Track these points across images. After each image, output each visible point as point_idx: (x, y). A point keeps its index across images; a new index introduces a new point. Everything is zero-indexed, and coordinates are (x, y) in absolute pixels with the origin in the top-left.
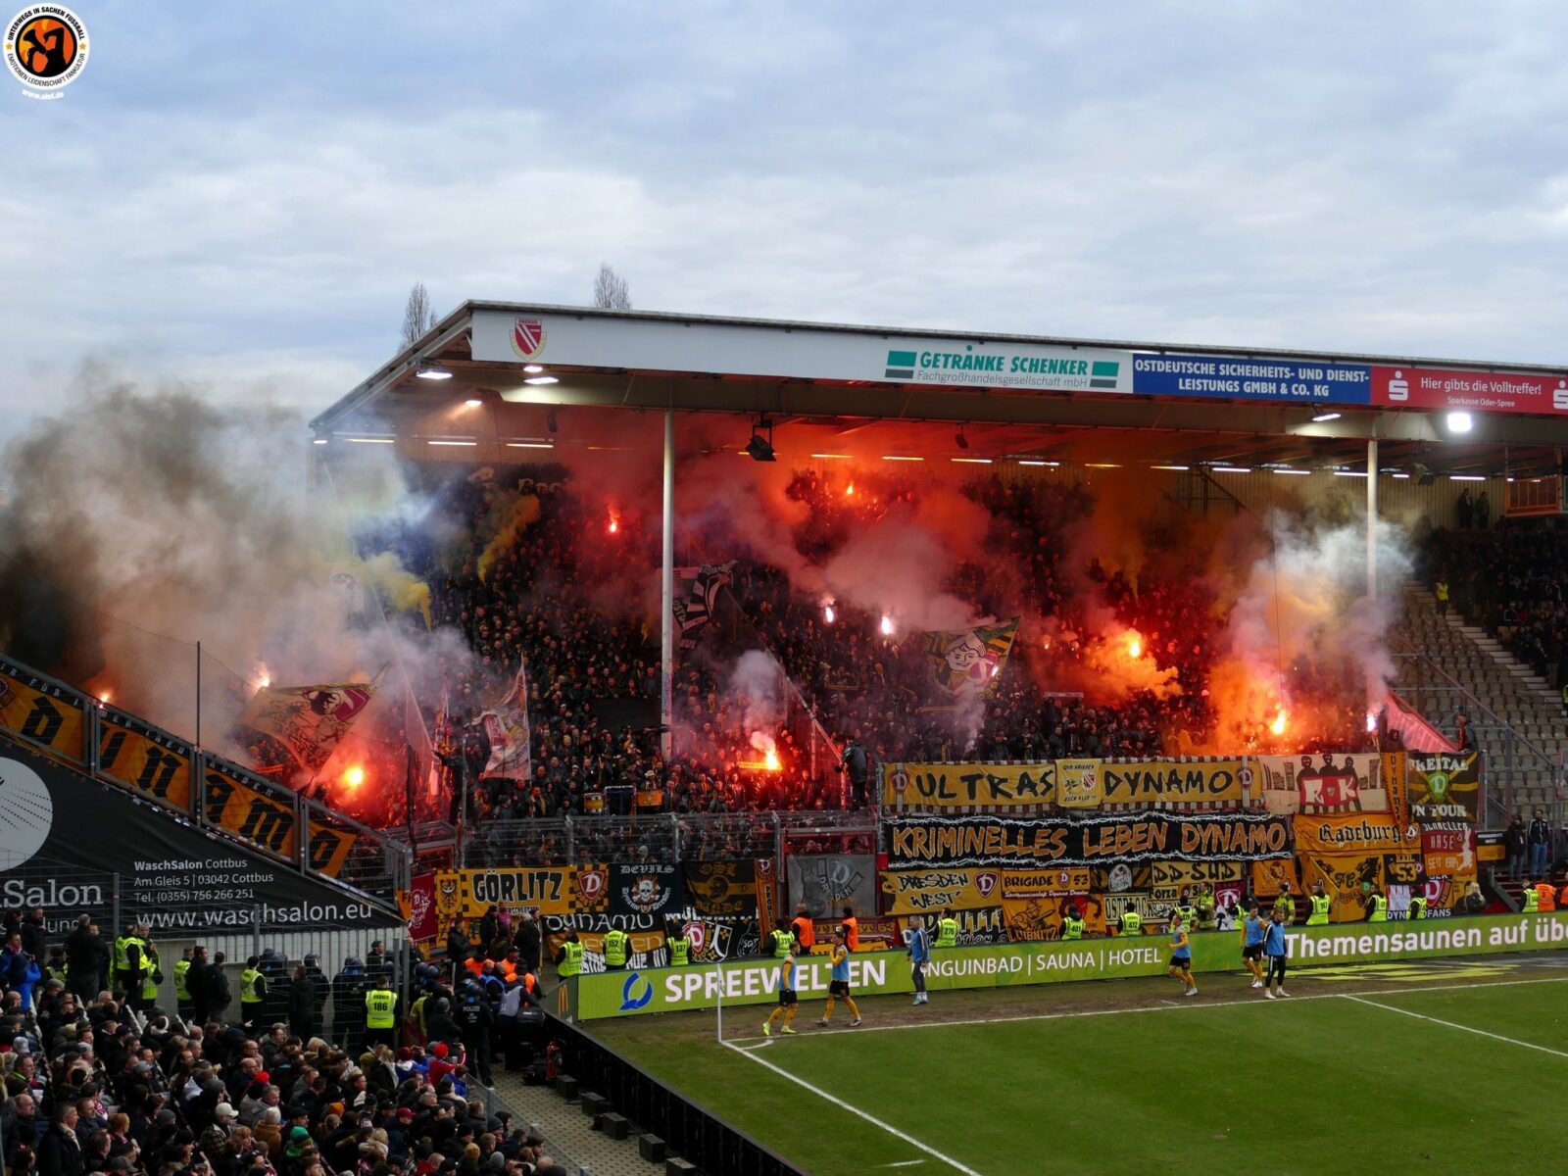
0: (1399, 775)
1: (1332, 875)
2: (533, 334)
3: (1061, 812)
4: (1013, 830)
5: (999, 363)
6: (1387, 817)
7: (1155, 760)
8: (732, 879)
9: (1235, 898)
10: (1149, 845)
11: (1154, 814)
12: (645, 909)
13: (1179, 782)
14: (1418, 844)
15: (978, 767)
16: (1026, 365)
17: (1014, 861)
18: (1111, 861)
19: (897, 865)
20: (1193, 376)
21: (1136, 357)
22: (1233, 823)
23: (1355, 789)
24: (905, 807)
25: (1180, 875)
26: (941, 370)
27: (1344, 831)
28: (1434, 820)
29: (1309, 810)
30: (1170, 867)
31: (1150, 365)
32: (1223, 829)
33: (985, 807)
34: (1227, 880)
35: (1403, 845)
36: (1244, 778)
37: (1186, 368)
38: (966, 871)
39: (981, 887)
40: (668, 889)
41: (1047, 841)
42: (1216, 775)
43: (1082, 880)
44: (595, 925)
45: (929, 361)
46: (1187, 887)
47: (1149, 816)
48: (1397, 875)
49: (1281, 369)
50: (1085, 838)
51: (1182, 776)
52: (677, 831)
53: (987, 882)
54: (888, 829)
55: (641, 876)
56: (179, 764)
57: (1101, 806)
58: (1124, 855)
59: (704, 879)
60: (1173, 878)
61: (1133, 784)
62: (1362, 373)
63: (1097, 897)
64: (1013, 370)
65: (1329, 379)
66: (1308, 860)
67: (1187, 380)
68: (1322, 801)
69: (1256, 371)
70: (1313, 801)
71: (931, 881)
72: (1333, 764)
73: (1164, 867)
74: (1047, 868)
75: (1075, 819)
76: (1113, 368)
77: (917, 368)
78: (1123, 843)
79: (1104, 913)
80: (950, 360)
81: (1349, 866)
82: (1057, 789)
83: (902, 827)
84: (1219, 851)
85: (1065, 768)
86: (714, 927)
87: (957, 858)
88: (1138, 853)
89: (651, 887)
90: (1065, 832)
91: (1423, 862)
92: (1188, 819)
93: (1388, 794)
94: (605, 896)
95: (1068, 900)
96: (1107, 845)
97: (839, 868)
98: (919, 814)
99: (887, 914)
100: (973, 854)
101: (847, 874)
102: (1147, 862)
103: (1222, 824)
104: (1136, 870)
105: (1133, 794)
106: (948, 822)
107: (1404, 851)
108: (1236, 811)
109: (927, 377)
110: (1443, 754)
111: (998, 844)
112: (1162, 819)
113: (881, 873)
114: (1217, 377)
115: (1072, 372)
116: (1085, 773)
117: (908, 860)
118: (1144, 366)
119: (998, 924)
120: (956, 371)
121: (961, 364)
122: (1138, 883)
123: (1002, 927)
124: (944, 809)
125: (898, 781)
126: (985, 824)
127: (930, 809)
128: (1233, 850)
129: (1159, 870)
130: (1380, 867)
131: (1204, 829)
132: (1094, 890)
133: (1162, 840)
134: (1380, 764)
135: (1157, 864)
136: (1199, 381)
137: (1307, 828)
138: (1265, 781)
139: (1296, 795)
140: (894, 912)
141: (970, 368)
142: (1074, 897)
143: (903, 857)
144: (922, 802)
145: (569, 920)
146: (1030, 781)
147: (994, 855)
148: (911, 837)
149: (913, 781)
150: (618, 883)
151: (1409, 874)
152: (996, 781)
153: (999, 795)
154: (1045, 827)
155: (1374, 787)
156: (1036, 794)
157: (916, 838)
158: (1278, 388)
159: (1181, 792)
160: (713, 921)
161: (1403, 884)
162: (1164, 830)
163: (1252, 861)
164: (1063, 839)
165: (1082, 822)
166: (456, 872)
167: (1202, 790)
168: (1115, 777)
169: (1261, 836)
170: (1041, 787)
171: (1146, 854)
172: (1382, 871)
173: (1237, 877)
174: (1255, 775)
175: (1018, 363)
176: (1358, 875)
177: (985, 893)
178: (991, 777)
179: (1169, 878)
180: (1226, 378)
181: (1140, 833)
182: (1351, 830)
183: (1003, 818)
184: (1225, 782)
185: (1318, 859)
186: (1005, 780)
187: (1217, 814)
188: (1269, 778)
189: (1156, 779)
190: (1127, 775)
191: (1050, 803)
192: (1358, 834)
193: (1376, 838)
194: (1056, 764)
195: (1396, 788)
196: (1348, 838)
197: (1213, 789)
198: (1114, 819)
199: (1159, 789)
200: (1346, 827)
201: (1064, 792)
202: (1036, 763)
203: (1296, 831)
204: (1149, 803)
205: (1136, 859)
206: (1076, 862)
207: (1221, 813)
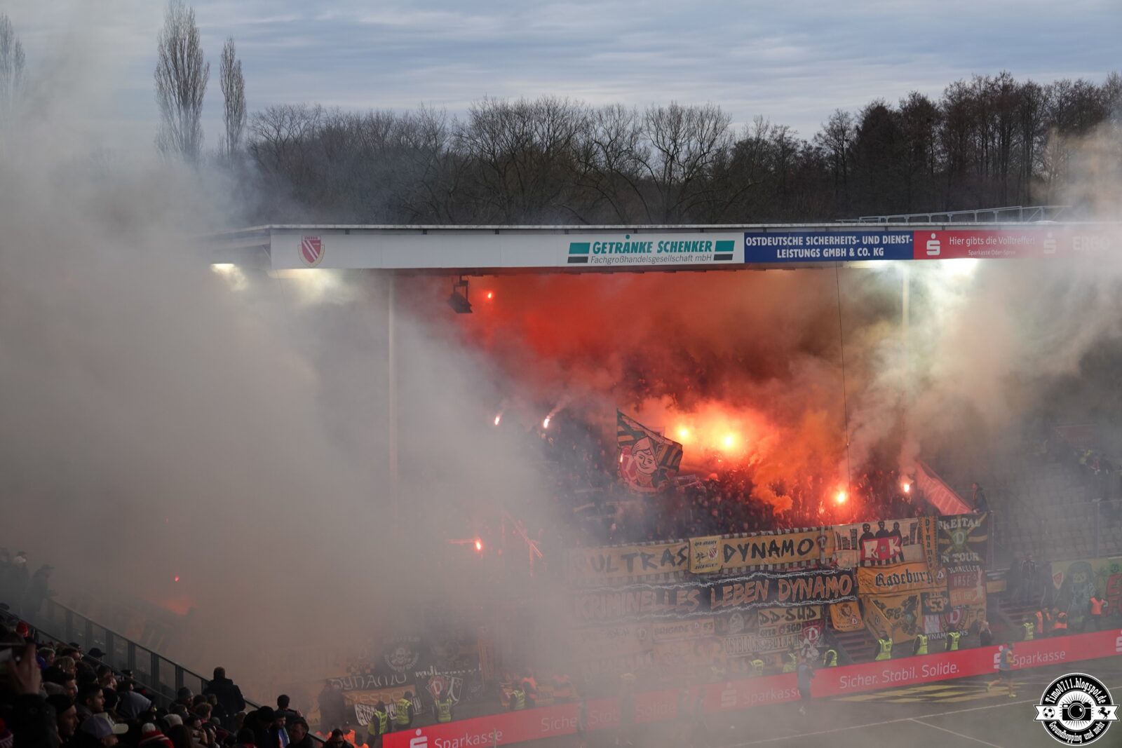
0: (931, 533)
1: (885, 610)
2: (314, 246)
3: (693, 577)
4: (660, 593)
5: (649, 247)
6: (922, 564)
7: (759, 535)
8: (462, 643)
9: (816, 632)
10: (756, 597)
11: (760, 574)
12: (401, 669)
13: (777, 549)
14: (945, 583)
15: (635, 548)
16: (668, 247)
17: (661, 616)
18: (730, 611)
19: (579, 624)
20: (788, 247)
21: (746, 236)
22: (814, 577)
23: (900, 546)
24: (584, 581)
25: (778, 618)
26: (608, 255)
27: (893, 577)
28: (956, 565)
29: (868, 563)
30: (771, 612)
31: (757, 241)
32: (807, 582)
33: (639, 577)
34: (810, 619)
35: (935, 585)
37: (783, 242)
38: (627, 625)
39: (638, 637)
40: (417, 654)
41: (685, 599)
42: (803, 542)
43: (709, 626)
44: (366, 684)
45: (599, 249)
46: (783, 627)
47: (756, 576)
48: (931, 607)
49: (850, 237)
50: (713, 595)
51: (779, 545)
53: (643, 633)
54: (571, 598)
55: (397, 644)
57: (721, 571)
58: (739, 606)
59: (442, 644)
60: (773, 621)
61: (744, 553)
62: (908, 237)
63: (720, 638)
64: (659, 252)
65: (884, 242)
66: (869, 601)
67: (783, 251)
68: (877, 557)
69: (832, 240)
70: (870, 556)
72: (885, 529)
73: (767, 613)
74: (685, 619)
75: (703, 582)
76: (730, 245)
77: (591, 254)
78: (737, 597)
79: (724, 650)
80: (614, 246)
81: (896, 603)
82: (689, 560)
84: (805, 598)
85: (696, 544)
86: (450, 679)
87: (621, 616)
88: (748, 604)
89: (404, 653)
90: (697, 592)
91: (948, 597)
92: (783, 576)
93: (923, 548)
94: (372, 661)
95: (699, 642)
96: (726, 600)
98: (593, 586)
100: (632, 612)
102: (754, 610)
103: (806, 578)
104: (747, 616)
105: (744, 560)
106: (614, 590)
108: (816, 568)
109: (598, 260)
110: (963, 516)
111: (649, 604)
112: (765, 577)
114: (805, 246)
115: (701, 250)
116: (710, 547)
117: (586, 620)
118: (752, 242)
119: (651, 663)
120: (619, 255)
121: (622, 249)
122: (748, 626)
124: (610, 580)
125: (578, 563)
126: (640, 590)
127: (601, 581)
128: (814, 597)
129: (763, 615)
130: (918, 603)
131: (794, 583)
132: (717, 633)
133: (765, 593)
134: (918, 526)
135: (762, 611)
136: (791, 250)
137: (867, 577)
138: (837, 544)
141: (628, 252)
142: (704, 639)
143: (583, 619)
144: (595, 576)
146: (670, 556)
147: (647, 612)
148: (587, 603)
149: (589, 561)
151: (939, 606)
152: (647, 557)
154: (683, 589)
155: (912, 543)
156: (674, 565)
157: (592, 603)
158: (848, 252)
159: (779, 556)
160: (449, 674)
161: (934, 614)
162: (766, 586)
163: (829, 604)
164: (695, 597)
165: (709, 584)
167: (792, 554)
168: (731, 549)
169: (833, 585)
170: (678, 559)
171: (754, 604)
172: (920, 605)
173: (818, 617)
174: (829, 540)
175: (662, 245)
176: (903, 609)
177: (641, 641)
178: (643, 554)
179: (770, 622)
180: (811, 247)
181: (750, 589)
182: (897, 576)
183: (653, 585)
184: (808, 547)
185: (874, 599)
186: (651, 556)
187: (803, 571)
188: (839, 542)
189: (760, 548)
190: (739, 546)
191: (685, 571)
192: (902, 579)
193: (915, 581)
194: (689, 542)
195: (929, 543)
196: (896, 583)
197: (801, 553)
198: (731, 580)
199: (763, 555)
200: (894, 575)
201: (695, 562)
202: (675, 542)
203: (859, 580)
204: (756, 566)
205: (747, 608)
206: (705, 613)
207: (806, 570)
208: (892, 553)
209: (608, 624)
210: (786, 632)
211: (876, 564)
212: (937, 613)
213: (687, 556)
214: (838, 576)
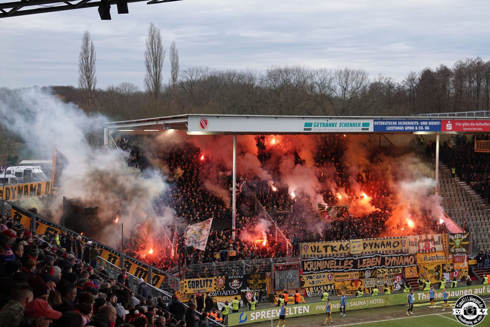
0: (447, 240)
1: (427, 271)
2: (205, 123)
3: (351, 255)
4: (338, 261)
5: (336, 125)
6: (443, 253)
7: (378, 239)
8: (259, 279)
9: (400, 278)
10: (376, 264)
11: (377, 255)
12: (235, 289)
13: (384, 245)
14: (452, 260)
15: (328, 243)
16: (343, 125)
17: (338, 270)
18: (365, 269)
19: (306, 273)
20: (391, 126)
21: (374, 121)
22: (399, 257)
23: (434, 245)
24: (308, 256)
25: (385, 272)
26: (319, 128)
27: (431, 257)
28: (456, 253)
29: (421, 252)
30: (382, 270)
31: (378, 123)
32: (397, 258)
33: (330, 255)
34: (398, 273)
35: (447, 261)
36: (403, 243)
37: (389, 123)
38: (325, 274)
39: (329, 278)
40: (242, 283)
41: (348, 264)
42: (395, 242)
43: (357, 275)
44: (222, 294)
45: (316, 125)
46: (386, 276)
48: (446, 270)
49: (416, 122)
50: (359, 262)
51: (385, 243)
52: (244, 265)
53: (331, 277)
54: (303, 262)
55: (234, 279)
56: (117, 258)
57: (362, 253)
58: (369, 267)
59: (251, 279)
60: (383, 273)
61: (371, 246)
62: (439, 122)
63: (361, 280)
64: (340, 127)
65: (429, 124)
66: (421, 266)
67: (389, 127)
68: (425, 249)
69: (409, 123)
70: (422, 249)
71: (315, 277)
72: (428, 238)
73: (380, 270)
74: (348, 272)
75: (355, 257)
76: (368, 125)
77: (313, 127)
78: (369, 264)
79: (363, 284)
80: (322, 124)
81: (432, 268)
82: (350, 249)
84: (396, 265)
85: (353, 242)
86: (254, 293)
87: (322, 270)
88: (373, 267)
89: (237, 282)
90: (353, 261)
91: (453, 266)
92: (387, 256)
93: (443, 246)
94: (224, 285)
95: (353, 281)
96: (364, 265)
97: (289, 274)
98: (311, 258)
99: (302, 287)
100: (326, 269)
101: (291, 276)
102: (375, 269)
103: (397, 257)
104: (372, 271)
105: (371, 249)
106: (320, 259)
107: (448, 263)
108: (401, 253)
109: (315, 130)
110: (459, 234)
111: (334, 265)
112: (379, 256)
113: (301, 275)
114: (397, 125)
115: (356, 126)
116: (358, 243)
117: (309, 271)
118: (377, 123)
119: (333, 289)
120: (324, 128)
121: (325, 126)
122: (373, 275)
123: (335, 290)
124: (318, 256)
125: (306, 248)
126: (330, 260)
127: (314, 256)
128: (399, 264)
129: (379, 271)
131: (392, 259)
132: (360, 278)
133: (379, 262)
134: (441, 237)
135: (378, 269)
136: (392, 127)
137: (420, 257)
138: (409, 244)
139: (418, 247)
140: (304, 286)
141: (327, 127)
142: (355, 280)
143: (307, 270)
144: (312, 254)
145: (215, 293)
146: (343, 246)
147: (332, 269)
148: (309, 264)
149: (310, 248)
150: (228, 281)
151: (449, 269)
152: (333, 247)
153: (334, 251)
154: (347, 260)
155: (439, 244)
156: (344, 250)
157: (311, 265)
158: (415, 128)
159: (385, 248)
160: (254, 291)
161: (447, 272)
162: (380, 259)
163: (405, 267)
164: (352, 263)
165: (357, 258)
166: (183, 281)
167: (391, 247)
168: (366, 244)
170: (345, 248)
171: (375, 267)
172: (441, 269)
173: (401, 272)
175: (341, 124)
176: (435, 270)
177: (330, 280)
178: (331, 246)
179: (381, 274)
180: (400, 126)
181: (373, 260)
182: (433, 257)
183: (335, 258)
184: (397, 245)
185: (423, 266)
186: (335, 247)
187: (395, 254)
189: (378, 244)
190: (370, 244)
191: (348, 253)
192: (435, 258)
193: (440, 259)
194: (350, 241)
195: (445, 244)
196: (432, 260)
197: (394, 247)
198: (366, 257)
199: (379, 247)
201: (352, 250)
202: (344, 241)
203: (417, 258)
204: (376, 251)
205: (372, 268)
206: (356, 270)
207: (396, 253)
208: (431, 247)
209: (317, 273)
210: (388, 278)
211: (424, 252)
212: (449, 272)
213: (349, 247)
214: (409, 256)
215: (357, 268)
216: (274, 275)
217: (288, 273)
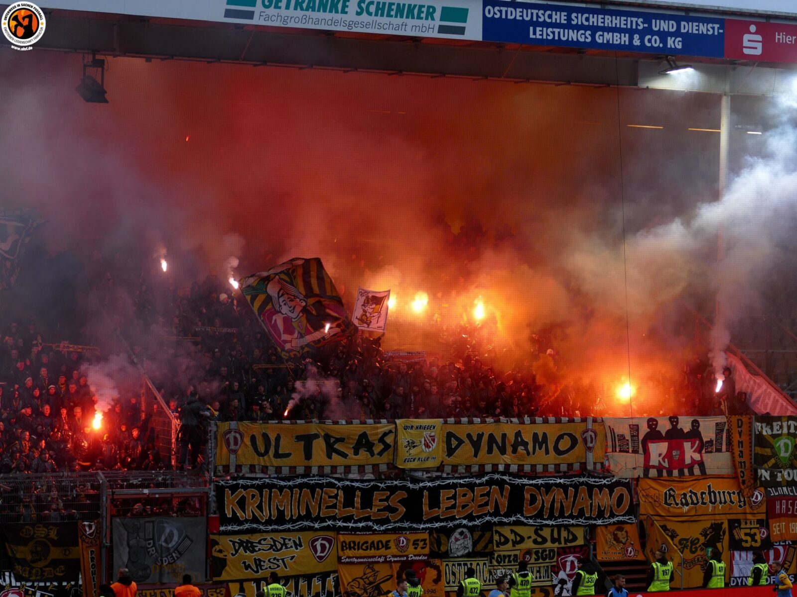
0: (745, 438)
1: (677, 540)
3: (402, 474)
4: (349, 492)
5: (344, 5)
6: (732, 481)
7: (499, 422)
8: (55, 544)
10: (490, 508)
11: (496, 476)
13: (524, 444)
14: (763, 509)
15: (314, 426)
16: (372, 8)
17: (351, 525)
18: (451, 524)
19: (229, 528)
20: (545, 24)
21: (485, 3)
22: (576, 486)
23: (700, 452)
24: (239, 468)
25: (522, 540)
26: (283, 12)
27: (689, 495)
28: (779, 485)
29: (653, 473)
30: (512, 531)
31: (501, 12)
32: (566, 493)
33: (321, 468)
34: (569, 545)
35: (748, 510)
37: (538, 16)
38: (301, 535)
39: (316, 552)
41: (385, 503)
42: (561, 437)
43: (421, 544)
46: (528, 552)
47: (491, 479)
48: (742, 540)
49: (634, 20)
50: (425, 500)
51: (528, 438)
53: (323, 546)
54: (220, 490)
57: (440, 468)
58: (464, 518)
59: (23, 542)
60: (515, 543)
61: (476, 445)
62: (717, 26)
63: (437, 562)
64: (358, 14)
65: (683, 31)
66: (652, 524)
67: (538, 29)
69: (609, 21)
70: (657, 464)
71: (265, 545)
72: (679, 427)
73: (506, 531)
74: (386, 532)
75: (413, 481)
76: (461, 15)
77: (258, 9)
78: (464, 507)
79: (443, 578)
81: (693, 531)
82: (396, 449)
83: (234, 488)
84: (561, 515)
85: (406, 428)
86: (33, 592)
87: (292, 521)
88: (479, 517)
90: (405, 495)
91: (768, 528)
92: (531, 482)
93: (733, 457)
95: (406, 565)
96: (447, 509)
97: (168, 531)
98: (253, 475)
99: (218, 578)
100: (308, 516)
101: (176, 538)
102: (488, 526)
103: (565, 487)
104: (477, 534)
105: (476, 456)
106: (282, 483)
107: (749, 516)
108: (580, 474)
109: (269, 18)
110: (789, 417)
111: (334, 506)
112: (504, 482)
113: (212, 537)
114: (569, 26)
115: (419, 17)
116: (426, 433)
117: (241, 523)
118: (494, 12)
119: (333, 590)
120: (299, 13)
121: (304, 5)
122: (479, 548)
123: (338, 593)
125: (232, 441)
126: (321, 486)
127: (264, 469)
128: (575, 513)
129: (500, 535)
130: (724, 533)
131: (547, 493)
132: (434, 554)
133: (504, 503)
134: (726, 427)
135: (499, 529)
136: (550, 29)
137: (652, 492)
138: (610, 443)
139: (640, 458)
140: (225, 576)
141: (313, 10)
142: (413, 562)
143: (235, 520)
144: (256, 463)
146: (368, 441)
147: (330, 518)
148: (243, 498)
149: (247, 441)
151: (753, 540)
152: (332, 440)
153: (334, 455)
154: (383, 489)
155: (719, 450)
156: (372, 454)
157: (249, 500)
158: (631, 39)
159: (527, 453)
160: (33, 586)
161: (747, 549)
162: (506, 493)
163: (595, 526)
164: (402, 502)
165: (421, 485)
167: (547, 452)
168: (457, 438)
169: (604, 499)
170: (379, 448)
171: (488, 518)
172: (727, 537)
173: (580, 542)
174: (598, 437)
175: (364, 5)
176: (702, 540)
177: (320, 558)
178: (327, 437)
179: (511, 542)
180: (578, 27)
181: (482, 496)
182: (696, 494)
183: (339, 480)
184: (570, 444)
185: (662, 524)
186: (341, 440)
187: (560, 477)
188: (613, 440)
189: (499, 441)
190: (469, 436)
191: (388, 464)
192: (703, 499)
193: (721, 503)
194: (396, 424)
195: (741, 452)
196: (693, 503)
197: (558, 452)
198: (455, 481)
199: (503, 451)
200: (691, 491)
201: (403, 452)
202: (375, 423)
203: (641, 495)
204: (493, 465)
205: (477, 522)
206: (415, 525)
207: (565, 476)
208: (688, 461)
209: (273, 531)
210: (533, 561)
211: (665, 473)
213: (392, 444)
215: (420, 521)
216: (111, 533)
217: (164, 528)
